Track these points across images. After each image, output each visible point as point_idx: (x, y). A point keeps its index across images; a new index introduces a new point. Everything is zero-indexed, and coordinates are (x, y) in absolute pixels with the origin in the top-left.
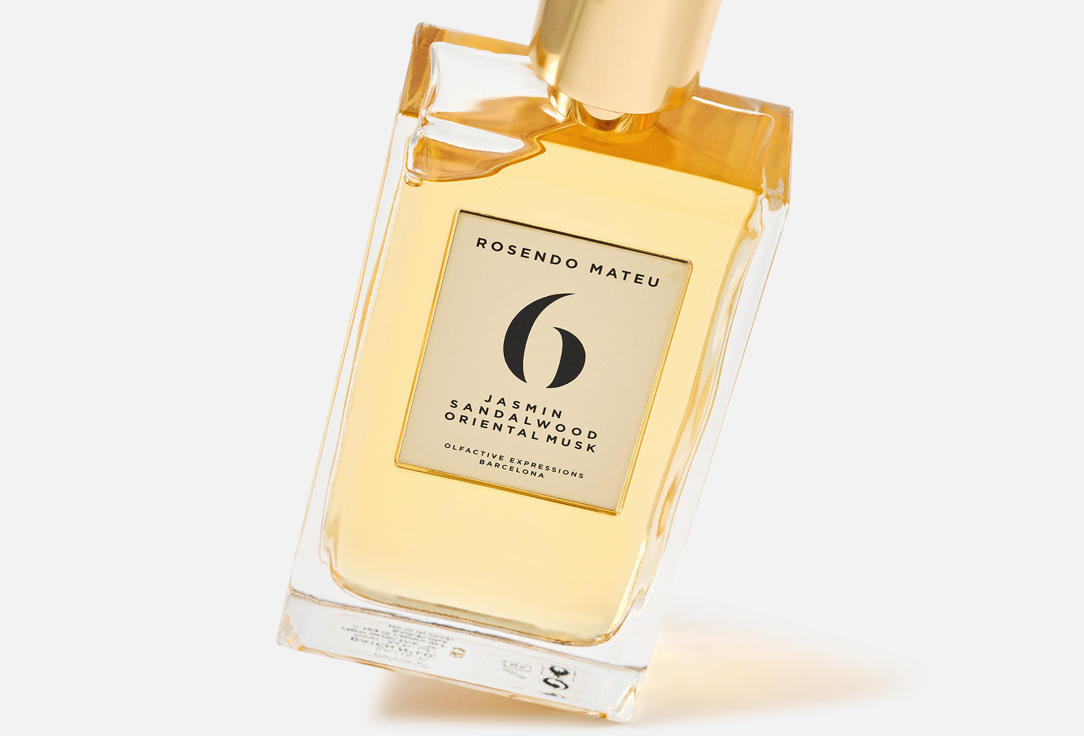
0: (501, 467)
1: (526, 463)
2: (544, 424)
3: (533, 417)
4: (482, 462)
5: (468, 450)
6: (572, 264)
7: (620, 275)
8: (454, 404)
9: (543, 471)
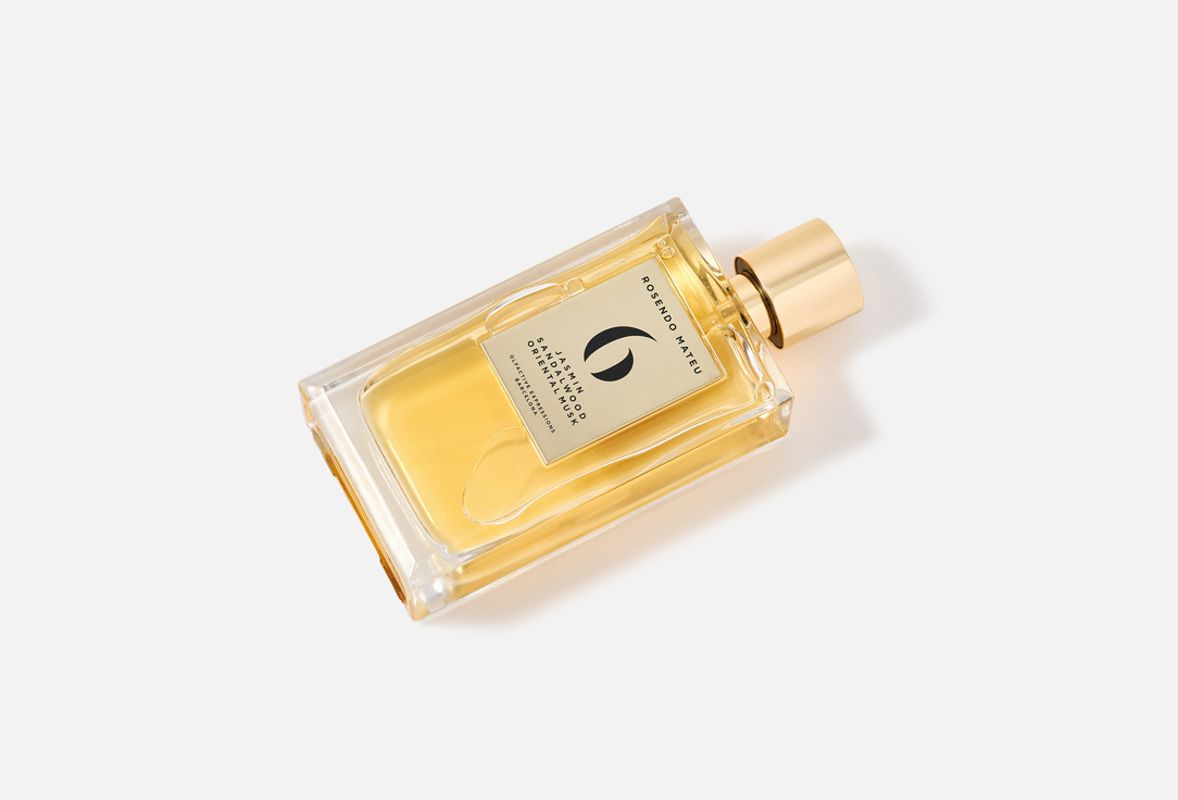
0: (522, 391)
1: (536, 400)
2: (568, 389)
3: (568, 381)
4: (517, 380)
5: (519, 368)
6: (673, 327)
7: (687, 353)
8: (540, 340)
9: (539, 412)
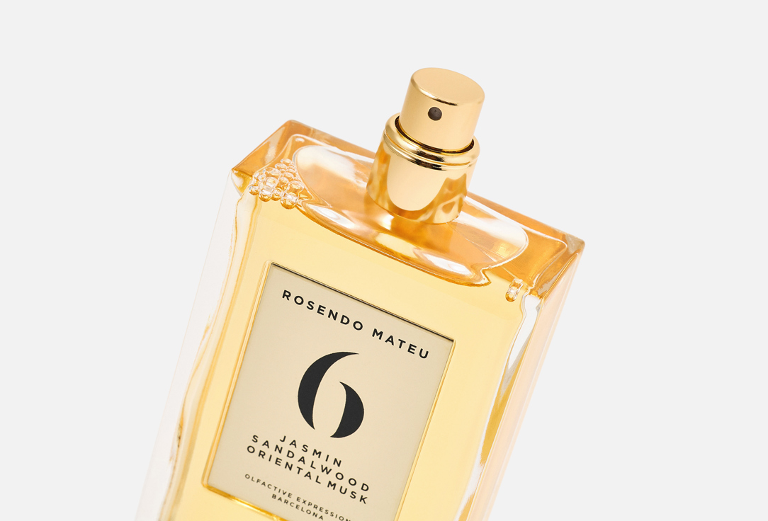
0: (289, 503)
1: (310, 504)
2: (326, 470)
3: (319, 462)
4: (274, 496)
5: (264, 484)
6: (358, 326)
7: (397, 343)
8: (255, 439)
9: (323, 514)
